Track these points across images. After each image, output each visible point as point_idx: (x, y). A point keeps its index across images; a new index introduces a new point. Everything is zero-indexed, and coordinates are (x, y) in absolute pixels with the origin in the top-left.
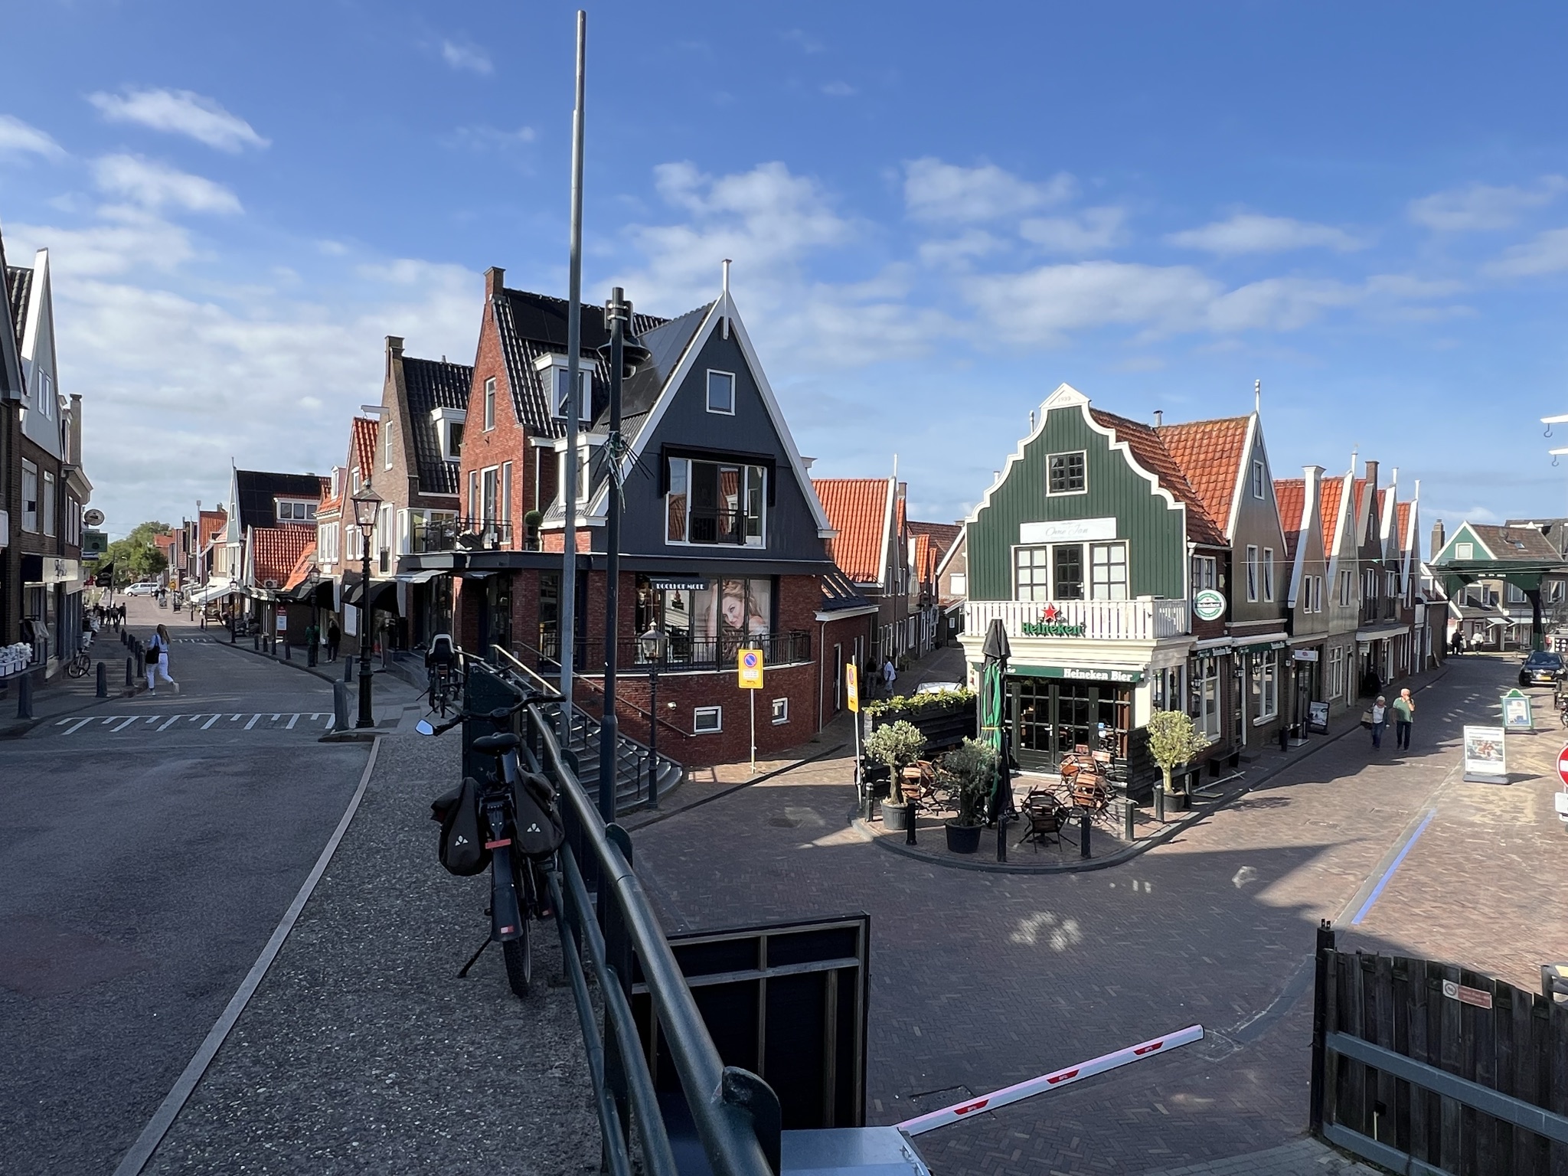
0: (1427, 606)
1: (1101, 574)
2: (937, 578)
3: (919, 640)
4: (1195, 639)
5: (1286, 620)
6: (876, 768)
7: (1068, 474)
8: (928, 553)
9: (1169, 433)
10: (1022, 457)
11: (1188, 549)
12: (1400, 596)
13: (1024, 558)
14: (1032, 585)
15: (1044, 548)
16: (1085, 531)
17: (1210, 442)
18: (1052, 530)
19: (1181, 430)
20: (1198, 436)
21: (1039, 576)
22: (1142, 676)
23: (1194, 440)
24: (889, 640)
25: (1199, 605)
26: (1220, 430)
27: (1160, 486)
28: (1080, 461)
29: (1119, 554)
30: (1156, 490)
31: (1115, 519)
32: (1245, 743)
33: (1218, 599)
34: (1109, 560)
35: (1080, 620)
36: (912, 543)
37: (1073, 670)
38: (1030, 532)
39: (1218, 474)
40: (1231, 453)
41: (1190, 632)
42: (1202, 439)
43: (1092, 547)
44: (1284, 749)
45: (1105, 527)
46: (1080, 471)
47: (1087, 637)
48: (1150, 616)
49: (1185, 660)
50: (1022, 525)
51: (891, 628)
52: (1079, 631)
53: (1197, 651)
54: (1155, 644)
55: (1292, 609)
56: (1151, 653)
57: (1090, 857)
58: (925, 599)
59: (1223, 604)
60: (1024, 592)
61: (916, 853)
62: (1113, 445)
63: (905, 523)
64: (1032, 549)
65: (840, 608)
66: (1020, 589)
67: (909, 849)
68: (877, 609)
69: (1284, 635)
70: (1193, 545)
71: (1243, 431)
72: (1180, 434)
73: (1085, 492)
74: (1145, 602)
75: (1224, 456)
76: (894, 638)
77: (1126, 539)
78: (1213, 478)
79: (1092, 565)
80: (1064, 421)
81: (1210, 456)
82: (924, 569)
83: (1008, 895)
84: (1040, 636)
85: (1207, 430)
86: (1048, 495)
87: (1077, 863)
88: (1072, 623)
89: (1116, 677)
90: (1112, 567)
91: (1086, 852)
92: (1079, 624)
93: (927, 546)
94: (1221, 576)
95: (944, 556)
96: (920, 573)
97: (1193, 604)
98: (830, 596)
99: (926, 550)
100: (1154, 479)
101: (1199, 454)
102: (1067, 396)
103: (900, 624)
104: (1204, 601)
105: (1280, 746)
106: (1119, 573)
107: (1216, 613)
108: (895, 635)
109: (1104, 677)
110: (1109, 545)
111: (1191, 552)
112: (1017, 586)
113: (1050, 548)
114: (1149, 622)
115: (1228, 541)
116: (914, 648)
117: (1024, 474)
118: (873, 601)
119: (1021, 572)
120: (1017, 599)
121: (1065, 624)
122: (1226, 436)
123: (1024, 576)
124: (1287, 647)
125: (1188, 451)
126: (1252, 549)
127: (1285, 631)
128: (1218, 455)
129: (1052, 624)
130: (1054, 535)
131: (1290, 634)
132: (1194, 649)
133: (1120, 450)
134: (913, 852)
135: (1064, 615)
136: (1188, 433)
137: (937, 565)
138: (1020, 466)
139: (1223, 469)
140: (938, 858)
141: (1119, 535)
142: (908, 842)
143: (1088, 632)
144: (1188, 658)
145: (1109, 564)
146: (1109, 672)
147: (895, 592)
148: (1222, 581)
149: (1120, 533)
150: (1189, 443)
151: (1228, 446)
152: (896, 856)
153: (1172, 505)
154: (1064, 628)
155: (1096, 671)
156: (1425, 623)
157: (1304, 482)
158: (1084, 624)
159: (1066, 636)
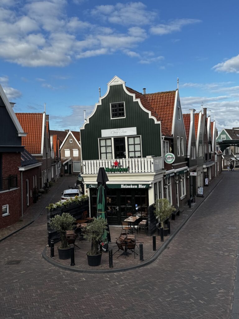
0: (218, 155)
1: (132, 148)
2: (60, 151)
3: (55, 175)
4: (165, 171)
5: (187, 162)
6: (53, 232)
7: (118, 111)
8: (57, 141)
9: (149, 97)
10: (101, 104)
11: (162, 138)
12: (212, 152)
13: (103, 143)
14: (106, 153)
15: (111, 139)
16: (126, 132)
17: (163, 100)
18: (113, 132)
19: (153, 96)
20: (159, 98)
21: (109, 150)
22: (150, 186)
23: (158, 99)
24: (45, 176)
25: (166, 159)
26: (166, 95)
27: (152, 115)
28: (123, 106)
29: (138, 141)
30: (150, 117)
31: (136, 127)
32: (178, 206)
33: (172, 156)
34: (134, 143)
35: (127, 166)
36: (51, 138)
37: (124, 185)
38: (105, 133)
39: (166, 111)
40: (170, 104)
41: (164, 168)
42: (160, 99)
43: (128, 138)
44: (190, 207)
45: (132, 131)
46: (123, 110)
47: (130, 172)
48: (152, 163)
49: (162, 178)
50: (102, 130)
51: (46, 171)
52: (127, 170)
53: (166, 175)
54: (155, 174)
55: (189, 158)
56: (153, 177)
57: (143, 260)
58: (57, 159)
59: (174, 158)
60: (103, 156)
61: (76, 269)
62: (134, 100)
63: (49, 131)
64: (106, 139)
65: (28, 165)
66: (102, 154)
67: (72, 268)
68: (41, 165)
69: (186, 167)
70: (164, 137)
71: (174, 96)
72: (152, 97)
73: (125, 117)
74: (149, 158)
75: (168, 105)
76: (47, 175)
77: (140, 135)
78: (165, 113)
79: (128, 145)
80: (116, 91)
81: (163, 105)
82: (56, 148)
83: (117, 283)
84: (112, 173)
85: (162, 95)
86: (111, 119)
87: (140, 263)
88: (125, 167)
89: (140, 187)
90: (136, 146)
91: (142, 259)
92: (127, 167)
93: (56, 139)
94: (171, 148)
95: (62, 143)
96: (54, 149)
97: (165, 159)
98: (23, 160)
99: (56, 141)
100: (150, 112)
101: (160, 104)
102: (117, 81)
103: (49, 169)
104: (168, 157)
105: (189, 206)
106: (138, 148)
107: (172, 161)
108: (47, 173)
109: (136, 187)
110: (134, 137)
111: (163, 139)
112: (101, 153)
113: (112, 139)
114: (152, 166)
115: (172, 135)
116: (53, 178)
117: (102, 111)
118: (39, 161)
119: (102, 148)
120: (101, 159)
121: (122, 168)
122: (168, 98)
123: (103, 150)
124: (188, 171)
125: (156, 103)
126: (178, 138)
127: (187, 166)
128: (166, 105)
129: (117, 168)
130: (114, 134)
131: (189, 167)
132: (165, 174)
133: (137, 102)
134: (74, 269)
135: (121, 164)
136: (155, 96)
137: (60, 146)
138: (100, 108)
139: (168, 110)
140: (85, 270)
141: (138, 134)
142: (71, 265)
143: (131, 171)
144: (163, 178)
145: (134, 144)
146: (138, 185)
147: (47, 157)
148: (171, 149)
149: (138, 132)
150: (156, 100)
151: (169, 102)
152: (67, 271)
153: (156, 122)
154: (122, 169)
155: (133, 185)
156: (217, 161)
157: (190, 115)
158: (129, 167)
159: (122, 172)
